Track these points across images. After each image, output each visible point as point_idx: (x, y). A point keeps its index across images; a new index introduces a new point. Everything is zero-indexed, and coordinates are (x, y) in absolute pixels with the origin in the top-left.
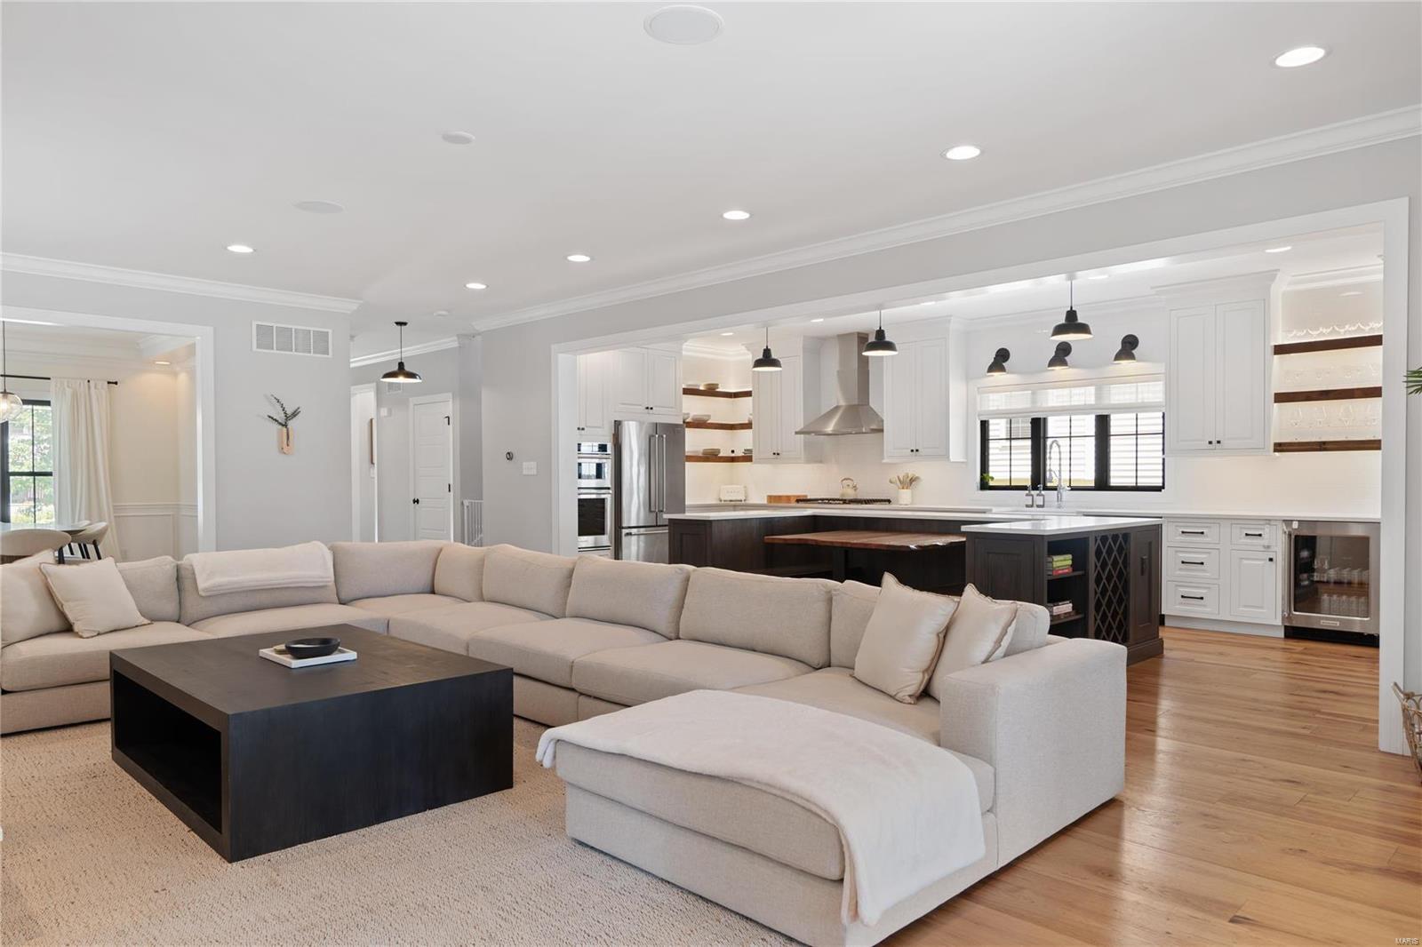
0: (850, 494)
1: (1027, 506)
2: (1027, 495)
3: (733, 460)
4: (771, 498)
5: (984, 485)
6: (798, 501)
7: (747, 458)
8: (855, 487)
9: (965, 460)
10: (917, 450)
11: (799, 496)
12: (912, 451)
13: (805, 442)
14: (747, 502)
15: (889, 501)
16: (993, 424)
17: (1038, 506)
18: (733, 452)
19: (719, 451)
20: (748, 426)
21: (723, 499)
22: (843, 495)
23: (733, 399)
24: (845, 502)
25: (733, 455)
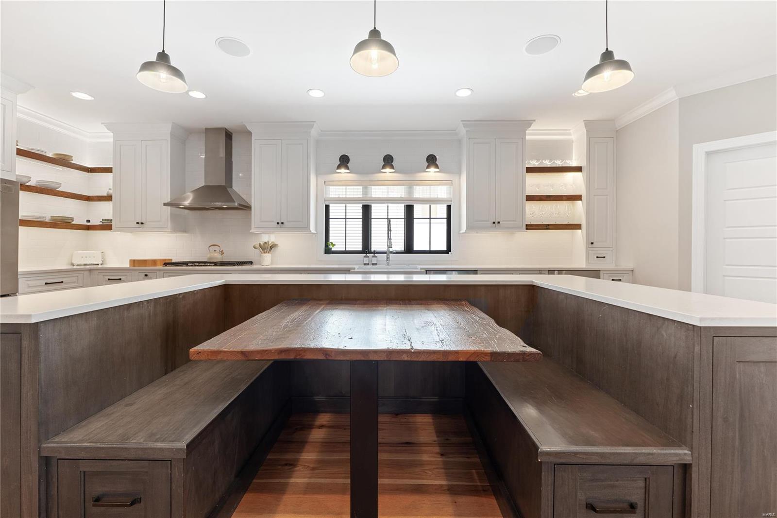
0: (218, 257)
1: (365, 264)
2: (365, 257)
3: (88, 228)
4: (134, 262)
5: (328, 251)
6: (166, 264)
7: (106, 226)
8: (222, 253)
9: (315, 232)
10: (282, 223)
11: (165, 260)
12: (278, 223)
13: (171, 214)
14: (105, 266)
15: (251, 263)
16: (332, 207)
17: (373, 264)
18: (88, 221)
19: (72, 219)
20: (109, 198)
21: (75, 263)
22: (210, 258)
23: (89, 174)
24: (216, 264)
25: (89, 224)
